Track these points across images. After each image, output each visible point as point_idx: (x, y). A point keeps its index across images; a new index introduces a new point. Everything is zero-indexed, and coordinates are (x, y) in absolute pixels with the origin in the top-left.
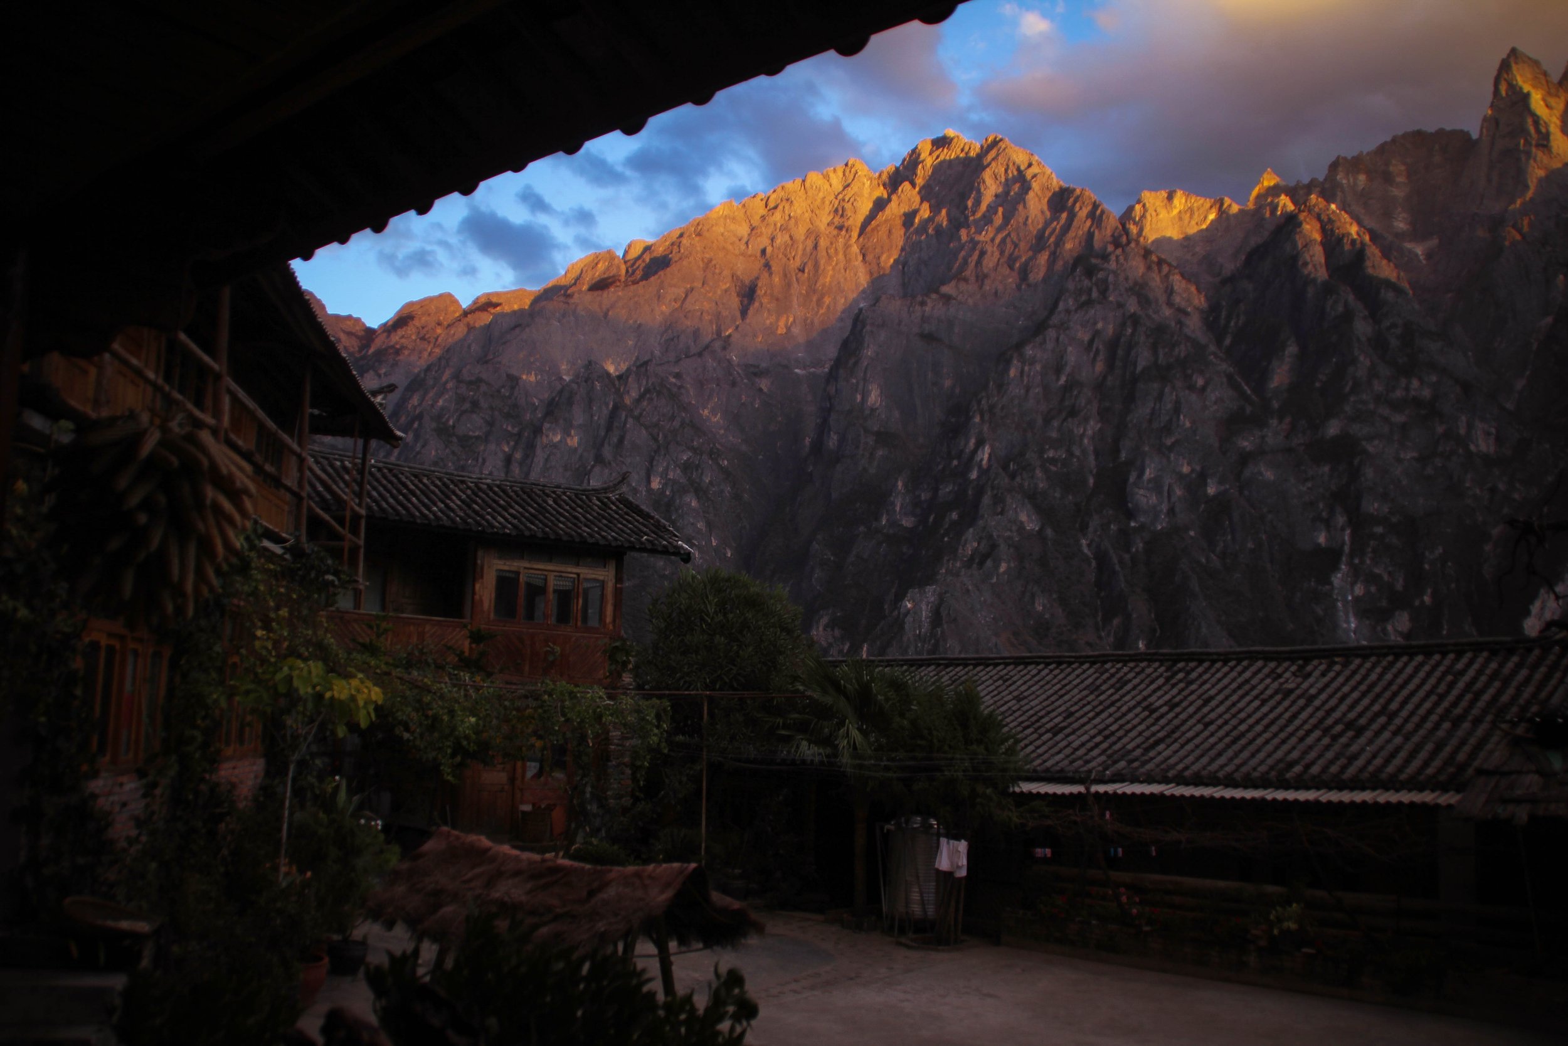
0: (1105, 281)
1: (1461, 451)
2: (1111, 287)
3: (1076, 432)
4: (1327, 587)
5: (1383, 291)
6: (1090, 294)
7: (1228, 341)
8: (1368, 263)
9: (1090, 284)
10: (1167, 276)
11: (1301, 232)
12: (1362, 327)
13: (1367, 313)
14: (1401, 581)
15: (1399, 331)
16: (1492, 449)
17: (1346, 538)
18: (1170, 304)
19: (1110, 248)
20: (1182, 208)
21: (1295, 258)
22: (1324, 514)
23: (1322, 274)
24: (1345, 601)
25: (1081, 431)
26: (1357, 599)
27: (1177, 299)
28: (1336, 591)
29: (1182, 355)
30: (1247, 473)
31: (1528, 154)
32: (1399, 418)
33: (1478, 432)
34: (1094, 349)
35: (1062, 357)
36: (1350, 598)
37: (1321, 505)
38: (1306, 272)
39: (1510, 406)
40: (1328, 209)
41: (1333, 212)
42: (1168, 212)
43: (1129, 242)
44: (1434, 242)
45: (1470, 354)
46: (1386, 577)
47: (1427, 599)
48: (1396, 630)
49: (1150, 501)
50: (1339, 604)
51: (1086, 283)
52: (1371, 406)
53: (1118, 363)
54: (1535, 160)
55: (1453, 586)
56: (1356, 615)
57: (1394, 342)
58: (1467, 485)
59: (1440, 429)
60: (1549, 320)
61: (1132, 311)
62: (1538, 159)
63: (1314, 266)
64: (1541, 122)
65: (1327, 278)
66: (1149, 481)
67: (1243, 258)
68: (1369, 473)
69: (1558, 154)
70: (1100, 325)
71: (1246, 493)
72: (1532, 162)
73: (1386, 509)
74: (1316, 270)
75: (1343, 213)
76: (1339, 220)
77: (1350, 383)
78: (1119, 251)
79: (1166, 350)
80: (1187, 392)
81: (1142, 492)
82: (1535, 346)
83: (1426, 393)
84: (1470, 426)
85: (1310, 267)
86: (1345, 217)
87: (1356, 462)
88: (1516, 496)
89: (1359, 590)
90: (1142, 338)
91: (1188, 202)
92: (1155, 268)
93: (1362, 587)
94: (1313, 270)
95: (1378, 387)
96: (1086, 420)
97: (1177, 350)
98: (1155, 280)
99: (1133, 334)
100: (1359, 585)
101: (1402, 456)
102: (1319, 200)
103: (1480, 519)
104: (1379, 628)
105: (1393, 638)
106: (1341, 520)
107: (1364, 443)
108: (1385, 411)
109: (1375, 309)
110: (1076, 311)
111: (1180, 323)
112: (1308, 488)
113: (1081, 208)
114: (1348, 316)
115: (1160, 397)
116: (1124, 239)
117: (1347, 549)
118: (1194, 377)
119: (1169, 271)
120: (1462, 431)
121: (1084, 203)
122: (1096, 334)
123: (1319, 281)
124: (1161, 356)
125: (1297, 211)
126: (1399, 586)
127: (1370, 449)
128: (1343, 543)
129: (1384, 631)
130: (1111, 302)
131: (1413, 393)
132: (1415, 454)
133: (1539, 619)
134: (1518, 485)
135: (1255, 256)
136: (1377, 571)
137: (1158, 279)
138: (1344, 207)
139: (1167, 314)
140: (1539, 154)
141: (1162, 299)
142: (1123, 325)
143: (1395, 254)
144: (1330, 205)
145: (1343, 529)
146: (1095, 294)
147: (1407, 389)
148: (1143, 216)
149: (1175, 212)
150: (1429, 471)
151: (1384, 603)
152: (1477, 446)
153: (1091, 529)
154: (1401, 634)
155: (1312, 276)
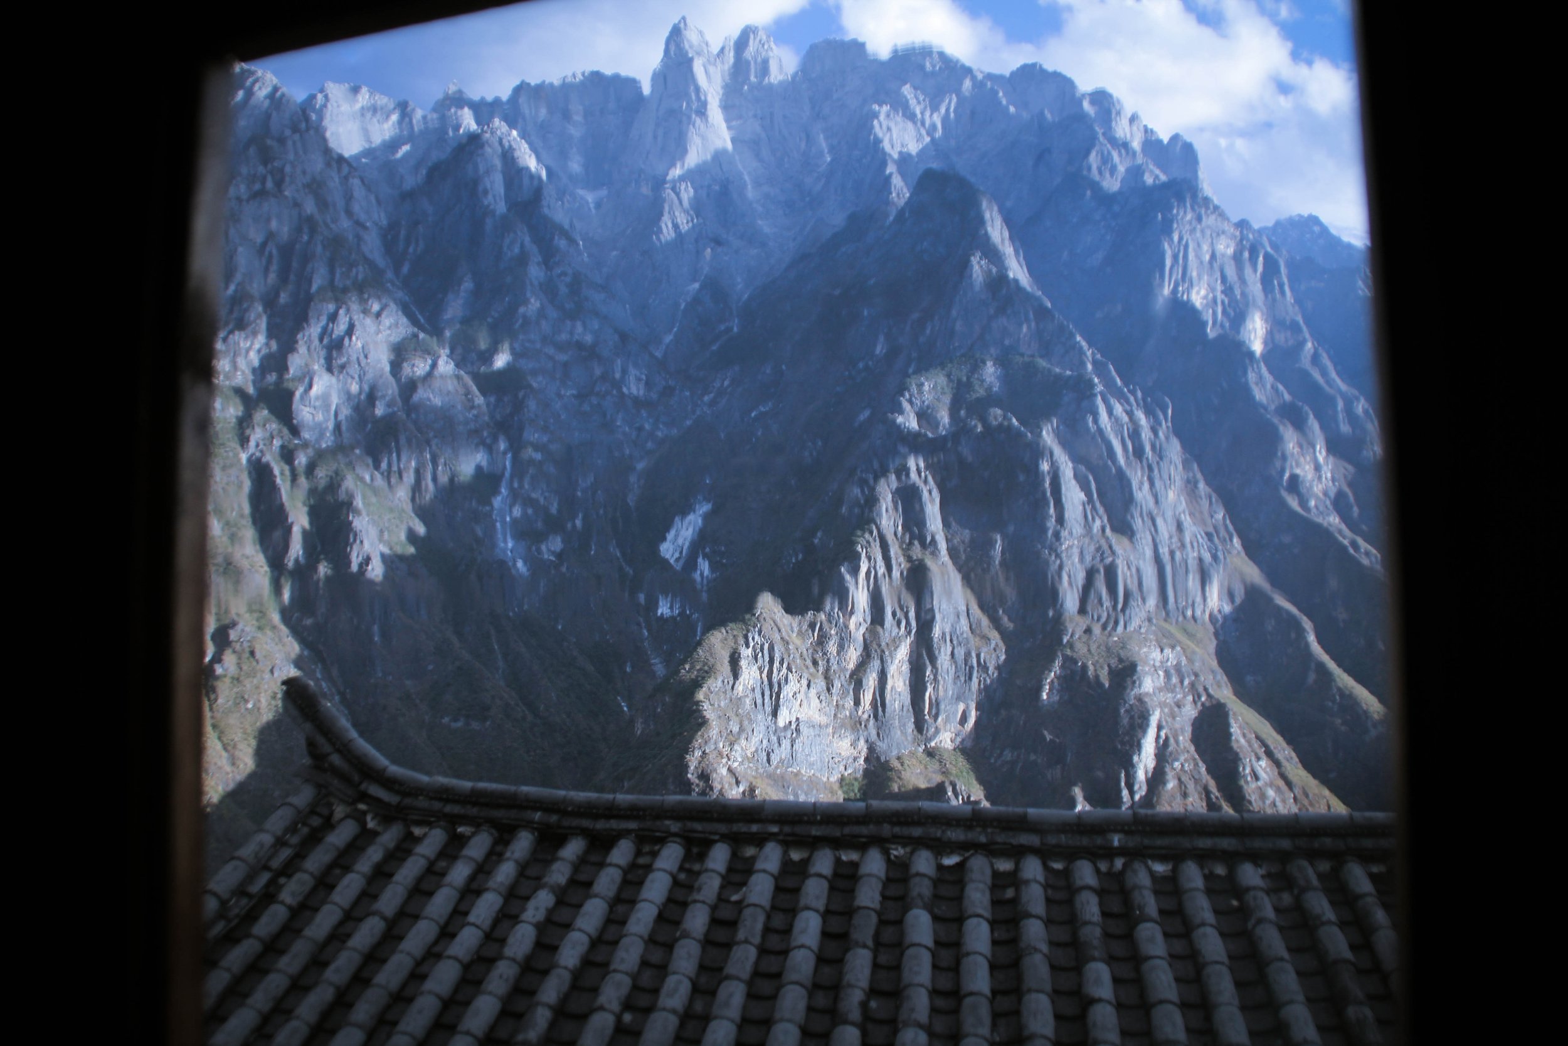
0: (281, 170)
1: (615, 392)
2: (287, 179)
3: (242, 345)
4: (488, 508)
5: (556, 237)
6: (264, 182)
7: (405, 269)
8: (544, 203)
9: (264, 172)
10: (346, 178)
11: (483, 155)
12: (535, 272)
13: (540, 259)
14: (555, 505)
15: (568, 279)
16: (642, 392)
17: (508, 464)
18: (349, 213)
19: (288, 132)
20: (365, 103)
21: (476, 182)
22: (488, 441)
23: (501, 208)
24: (504, 522)
25: (248, 344)
26: (515, 521)
27: (356, 208)
28: (495, 512)
29: (360, 277)
30: (416, 398)
31: (689, 118)
32: (563, 357)
33: (631, 378)
34: (267, 253)
35: (231, 257)
36: (508, 519)
37: (485, 434)
38: (486, 203)
39: (658, 354)
40: (509, 135)
41: (515, 139)
42: (351, 107)
43: (308, 129)
44: (604, 192)
45: (627, 306)
46: (542, 501)
47: (578, 523)
48: (549, 550)
49: (316, 419)
50: (498, 525)
51: (261, 169)
52: (538, 346)
53: (292, 277)
54: (694, 126)
55: (601, 512)
56: (514, 537)
57: (563, 290)
58: (618, 424)
59: (598, 372)
60: (696, 285)
61: (309, 212)
62: (697, 125)
63: (494, 196)
64: (702, 90)
65: (505, 211)
66: (317, 398)
67: (424, 172)
68: (532, 404)
69: (713, 124)
70: (274, 224)
71: (413, 416)
72: (691, 127)
73: (545, 439)
74: (495, 200)
75: (523, 141)
76: (520, 149)
77: (520, 321)
78: (297, 137)
79: (344, 269)
80: (362, 316)
81: (308, 409)
82: (683, 306)
83: (589, 339)
84: (624, 372)
85: (490, 197)
86: (524, 146)
87: (521, 394)
88: (659, 434)
89: (517, 512)
90: (319, 249)
91: (372, 99)
92: (334, 165)
93: (520, 510)
94: (493, 201)
95: (545, 326)
96: (255, 334)
97: (354, 270)
98: (334, 181)
99: (309, 242)
100: (517, 508)
101: (563, 392)
102: (502, 123)
103: (627, 452)
104: (534, 548)
105: (546, 556)
106: (502, 445)
107: (529, 378)
108: (550, 351)
109: (549, 256)
110: (248, 201)
111: (359, 238)
112: (474, 415)
113: (260, 88)
114: (522, 260)
115: (333, 318)
116: (303, 126)
117: (507, 474)
118: (370, 302)
119: (349, 173)
120: (618, 375)
121: (264, 84)
122: (270, 236)
123: (498, 213)
124: (338, 275)
125: (480, 131)
126: (554, 509)
127: (535, 385)
128: (505, 468)
129: (539, 551)
130: (286, 197)
131: (576, 337)
132: (575, 392)
133: (673, 544)
134: (661, 426)
135: (437, 173)
136: (534, 495)
137: (337, 180)
138: (524, 135)
139: (345, 226)
140: (698, 121)
141: (341, 204)
142: (299, 230)
143: (568, 197)
144: (511, 131)
145: (505, 453)
146: (269, 184)
147: (571, 333)
148: (325, 106)
149: (358, 106)
150: (586, 407)
151: (540, 525)
152: (629, 389)
153: (252, 443)
154: (553, 553)
155: (492, 207)
